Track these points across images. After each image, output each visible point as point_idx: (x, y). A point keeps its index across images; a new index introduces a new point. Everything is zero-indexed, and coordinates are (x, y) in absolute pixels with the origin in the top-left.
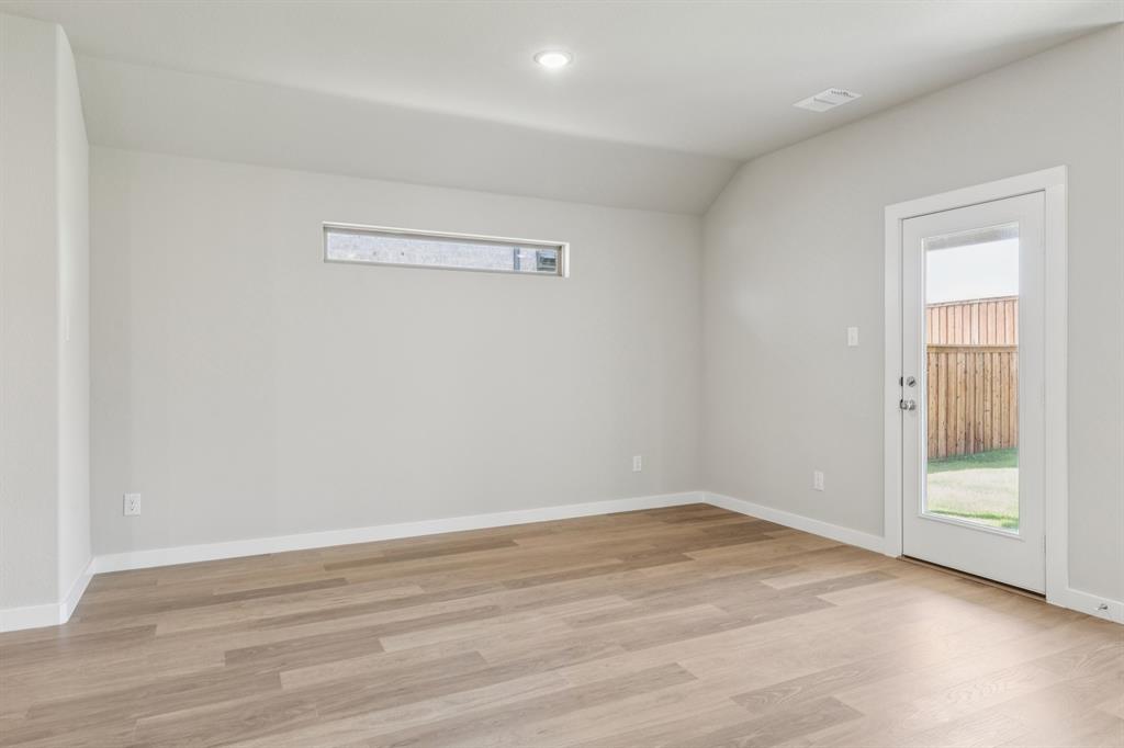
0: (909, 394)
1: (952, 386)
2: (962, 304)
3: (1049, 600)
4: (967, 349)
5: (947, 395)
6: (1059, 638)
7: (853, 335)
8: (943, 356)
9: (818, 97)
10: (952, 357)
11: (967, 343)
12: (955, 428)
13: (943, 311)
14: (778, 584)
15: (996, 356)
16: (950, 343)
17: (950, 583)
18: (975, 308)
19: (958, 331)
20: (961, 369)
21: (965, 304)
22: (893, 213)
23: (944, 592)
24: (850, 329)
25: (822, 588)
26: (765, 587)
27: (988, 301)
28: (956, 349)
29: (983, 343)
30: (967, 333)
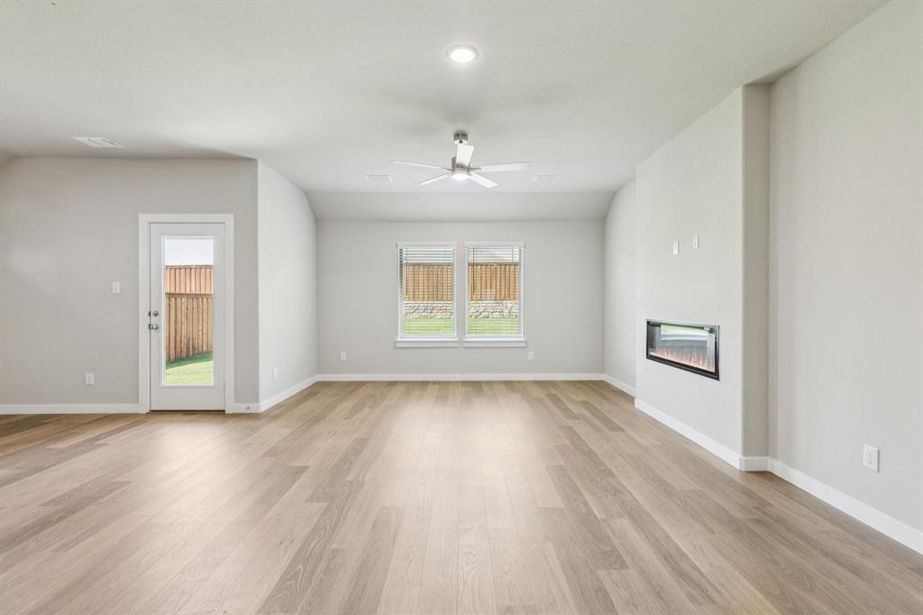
0: (154, 320)
1: (179, 318)
2: (185, 268)
3: (227, 412)
4: (188, 296)
5: (176, 322)
6: (230, 424)
7: (116, 287)
8: (173, 299)
9: (91, 139)
10: (178, 300)
11: (188, 291)
12: (181, 342)
13: (173, 271)
14: (62, 445)
15: (205, 299)
16: (178, 291)
17: (179, 417)
18: (193, 270)
19: (183, 284)
20: (184, 307)
21: (188, 268)
22: (144, 219)
23: (174, 422)
24: (114, 283)
25: (98, 438)
26: (51, 449)
27: (201, 267)
28: (181, 295)
29: (198, 292)
30: (188, 286)
